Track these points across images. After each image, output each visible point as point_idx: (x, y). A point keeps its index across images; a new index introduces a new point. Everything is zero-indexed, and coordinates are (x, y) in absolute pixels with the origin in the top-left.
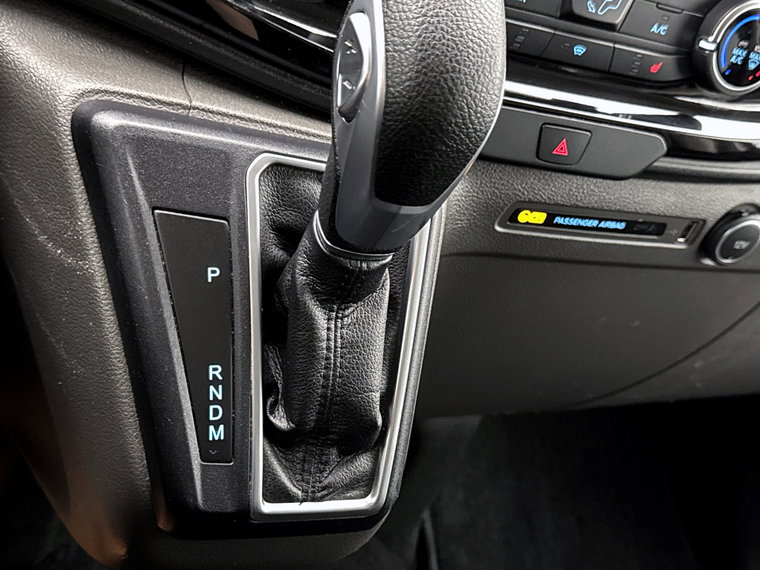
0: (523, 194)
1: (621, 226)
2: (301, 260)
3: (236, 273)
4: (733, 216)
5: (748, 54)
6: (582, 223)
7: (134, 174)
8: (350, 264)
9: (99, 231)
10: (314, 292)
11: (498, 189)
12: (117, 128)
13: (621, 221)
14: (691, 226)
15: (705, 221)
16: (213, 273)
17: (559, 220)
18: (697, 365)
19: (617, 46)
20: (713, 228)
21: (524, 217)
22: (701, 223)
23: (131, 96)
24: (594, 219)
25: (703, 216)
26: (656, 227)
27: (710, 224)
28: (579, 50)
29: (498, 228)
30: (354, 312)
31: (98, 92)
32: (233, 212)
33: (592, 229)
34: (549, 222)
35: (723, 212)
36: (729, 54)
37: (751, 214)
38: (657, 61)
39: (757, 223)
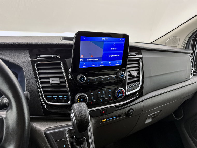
0: (102, 118)
1: (116, 117)
2: (74, 141)
3: (67, 145)
4: (129, 111)
6: (111, 119)
7: (52, 138)
8: (80, 140)
9: (50, 146)
10: (77, 145)
12: (49, 133)
14: (124, 114)
16: (64, 146)
17: (108, 119)
18: (136, 128)
19: (105, 99)
20: (127, 113)
21: (103, 121)
23: (50, 128)
24: (112, 117)
26: (120, 115)
27: (126, 113)
28: (101, 101)
29: (101, 123)
30: (82, 145)
31: (47, 129)
32: (65, 138)
34: (106, 120)
35: (127, 111)
36: (119, 95)
37: (131, 110)
38: (111, 98)
39: (132, 110)
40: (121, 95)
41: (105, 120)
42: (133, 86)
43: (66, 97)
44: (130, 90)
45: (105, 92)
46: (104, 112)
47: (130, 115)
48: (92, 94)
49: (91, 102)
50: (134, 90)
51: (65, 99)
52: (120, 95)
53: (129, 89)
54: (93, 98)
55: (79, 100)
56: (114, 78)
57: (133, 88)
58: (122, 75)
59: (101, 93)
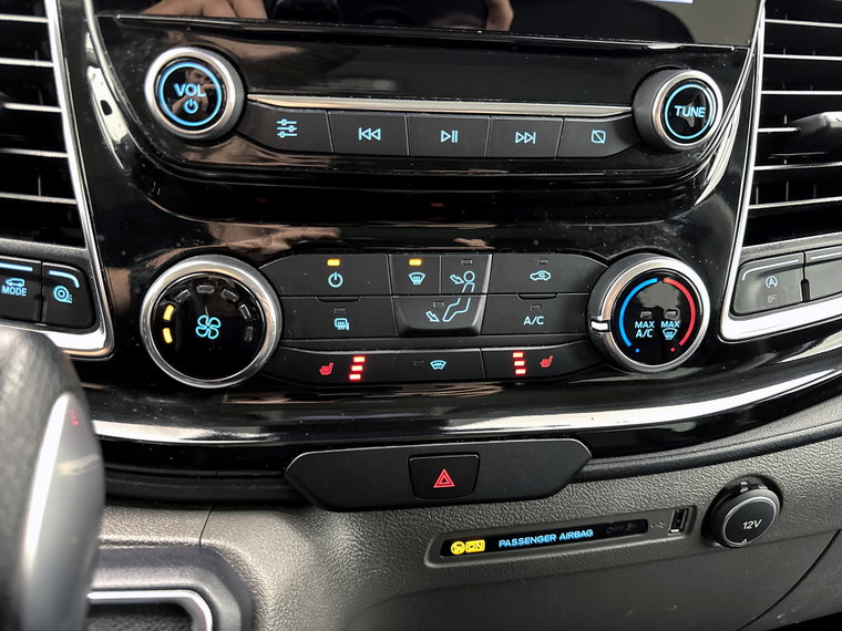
0: (444, 525)
1: (590, 533)
4: (731, 493)
5: (657, 325)
6: (537, 540)
11: (409, 526)
13: (586, 528)
14: (680, 517)
15: (695, 507)
17: (504, 543)
19: (483, 349)
21: (457, 548)
22: (691, 509)
24: (549, 532)
25: (691, 502)
26: (635, 525)
28: (438, 365)
29: (430, 565)
33: (552, 543)
34: (492, 548)
35: (715, 492)
36: (631, 331)
37: (751, 487)
38: (545, 354)
39: (764, 495)
40: (658, 330)
41: (479, 545)
42: (804, 265)
43: (67, 283)
44: (771, 299)
45: (479, 282)
46: (444, 480)
47: (737, 532)
48: (336, 281)
49: (325, 360)
50: (807, 299)
51: (62, 295)
52: (644, 329)
53: (754, 288)
54: (342, 325)
55: (167, 324)
56: (599, 138)
57: (805, 283)
58: (697, 104)
59: (437, 292)
